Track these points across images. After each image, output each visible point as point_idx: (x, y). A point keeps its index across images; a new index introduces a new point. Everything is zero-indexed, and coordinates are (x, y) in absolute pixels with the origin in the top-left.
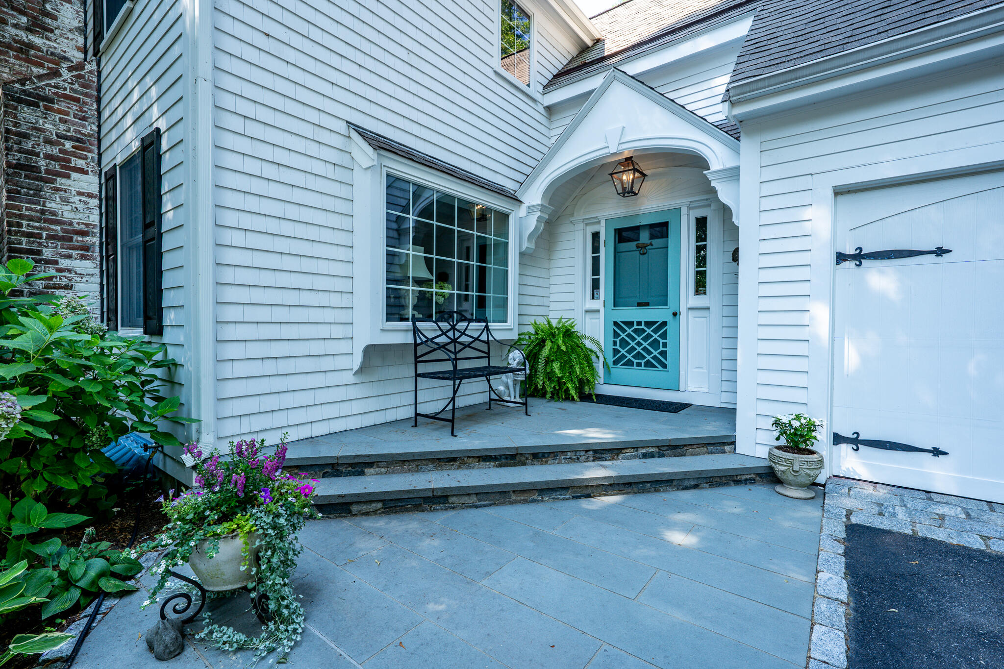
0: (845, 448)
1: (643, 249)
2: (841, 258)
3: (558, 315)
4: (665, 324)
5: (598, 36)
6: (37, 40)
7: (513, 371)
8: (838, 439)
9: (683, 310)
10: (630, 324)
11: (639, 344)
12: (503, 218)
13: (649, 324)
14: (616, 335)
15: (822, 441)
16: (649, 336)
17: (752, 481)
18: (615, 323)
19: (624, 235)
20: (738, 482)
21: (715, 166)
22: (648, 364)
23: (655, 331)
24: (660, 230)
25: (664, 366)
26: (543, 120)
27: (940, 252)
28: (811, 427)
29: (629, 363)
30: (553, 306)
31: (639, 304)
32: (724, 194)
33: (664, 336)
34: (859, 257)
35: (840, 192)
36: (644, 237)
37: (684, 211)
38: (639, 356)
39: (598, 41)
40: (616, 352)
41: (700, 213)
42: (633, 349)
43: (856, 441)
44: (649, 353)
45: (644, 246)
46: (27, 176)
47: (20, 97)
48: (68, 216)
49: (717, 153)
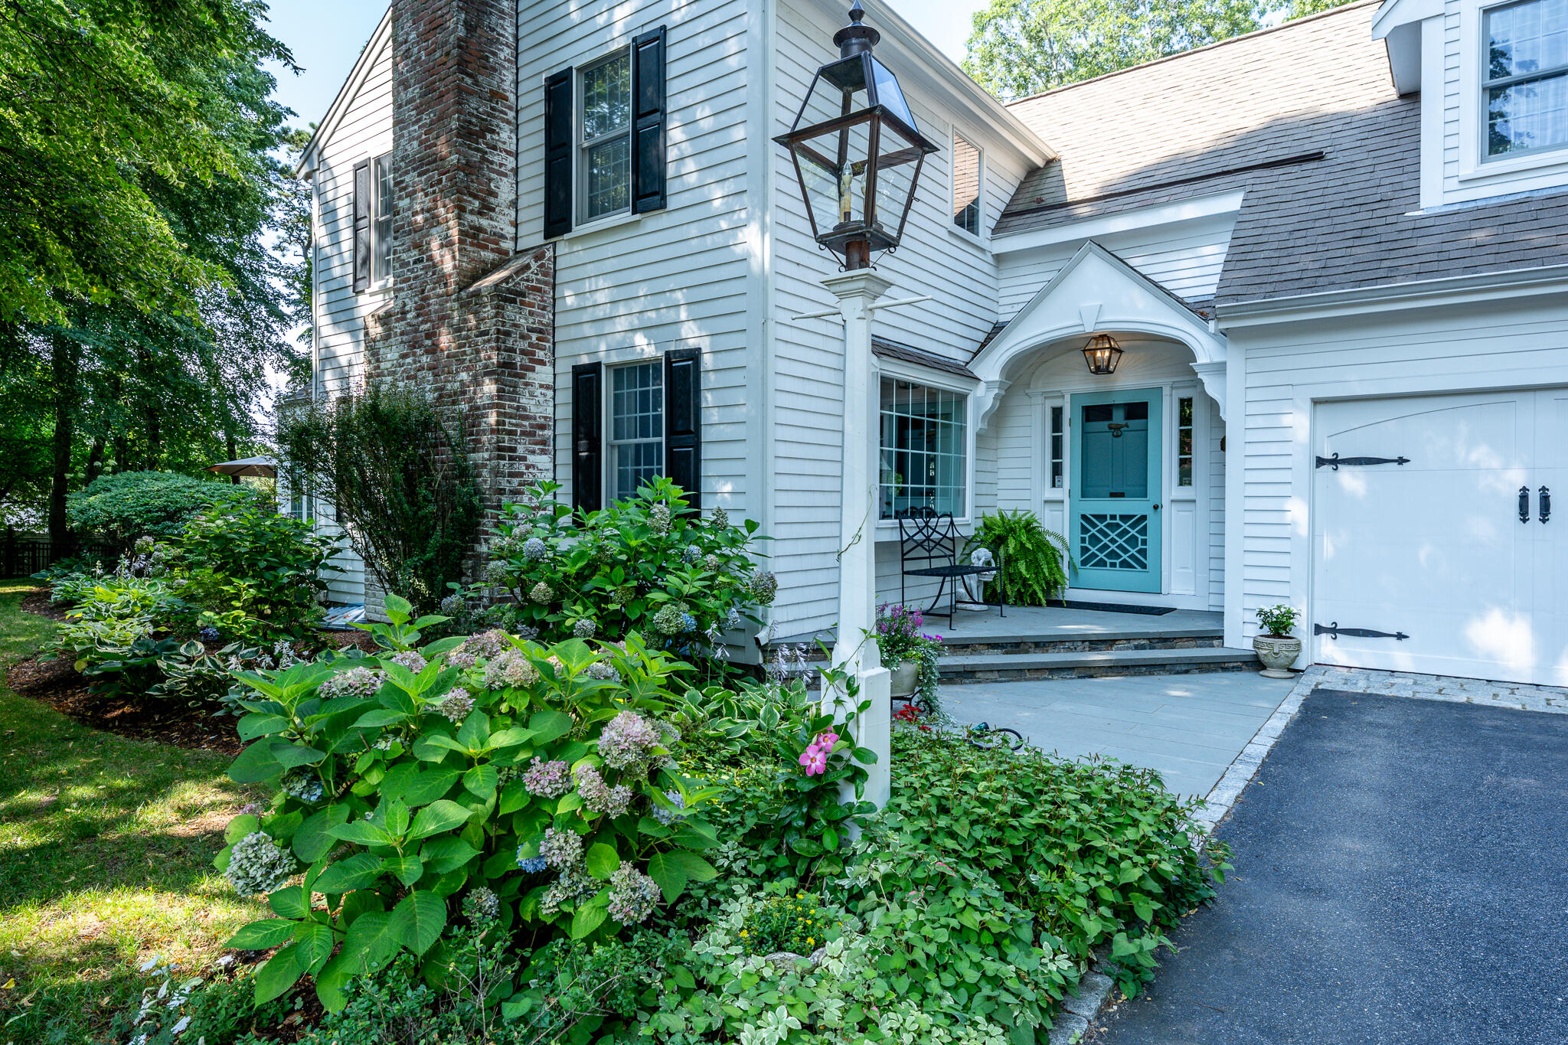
0: (1325, 638)
1: (1116, 430)
2: (1320, 462)
3: (1012, 505)
4: (1144, 518)
5: (1051, 155)
6: (484, 222)
7: (978, 571)
8: (1319, 630)
9: (1165, 502)
10: (1101, 518)
11: (1113, 541)
13: (1125, 518)
14: (1084, 530)
15: (1301, 627)
16: (1125, 532)
17: (1239, 669)
18: (1084, 517)
19: (1094, 413)
20: (1225, 669)
21: (1202, 358)
22: (1125, 564)
23: (1133, 526)
24: (1138, 411)
25: (1144, 566)
26: (987, 268)
27: (1401, 461)
28: (1290, 615)
29: (1101, 563)
30: (1002, 495)
31: (1113, 495)
32: (1212, 388)
33: (1143, 532)
34: (1335, 462)
35: (1316, 402)
36: (1118, 417)
37: (1166, 391)
38: (1113, 555)
39: (1050, 162)
40: (1084, 550)
41: (1185, 394)
42: (1106, 547)
43: (1334, 631)
44: (1126, 551)
45: (1118, 428)
46: (509, 374)
47: (506, 296)
48: (533, 410)
49: (1204, 344)
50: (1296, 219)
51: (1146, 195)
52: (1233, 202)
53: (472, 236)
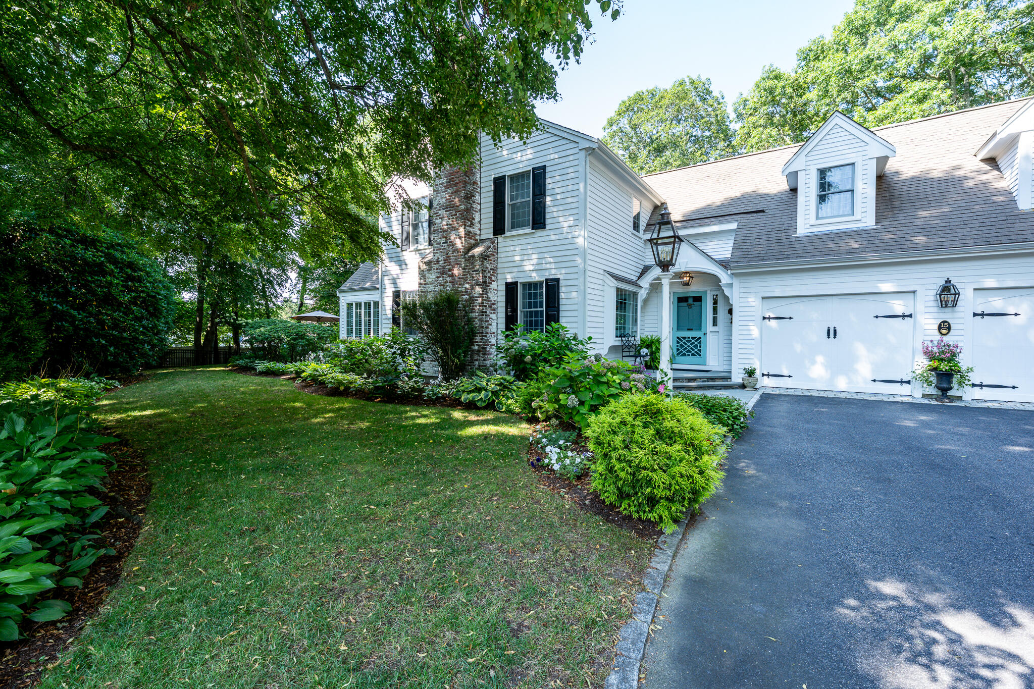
0: (765, 377)
1: (690, 306)
2: (764, 318)
3: (651, 333)
4: (700, 338)
5: (663, 201)
6: (471, 230)
7: (643, 356)
8: (763, 375)
9: (708, 332)
10: (684, 338)
11: (689, 346)
12: (635, 294)
13: (693, 338)
14: (678, 342)
15: (758, 373)
16: (693, 343)
17: (737, 388)
18: (678, 338)
19: (682, 300)
20: (733, 388)
21: (723, 282)
22: (693, 355)
23: (696, 341)
24: (698, 299)
25: (700, 355)
26: (642, 245)
27: (790, 318)
28: (755, 369)
29: (684, 354)
30: (646, 329)
31: (688, 330)
32: (727, 292)
33: (700, 343)
34: (769, 318)
35: (763, 298)
36: (690, 301)
37: (708, 292)
38: (689, 351)
39: (662, 204)
40: (678, 350)
41: (715, 293)
42: (686, 348)
43: (768, 375)
44: (693, 350)
45: (691, 305)
46: (485, 285)
47: (484, 257)
48: (492, 298)
49: (724, 277)
50: (755, 234)
51: (702, 221)
52: (734, 226)
53: (468, 234)
